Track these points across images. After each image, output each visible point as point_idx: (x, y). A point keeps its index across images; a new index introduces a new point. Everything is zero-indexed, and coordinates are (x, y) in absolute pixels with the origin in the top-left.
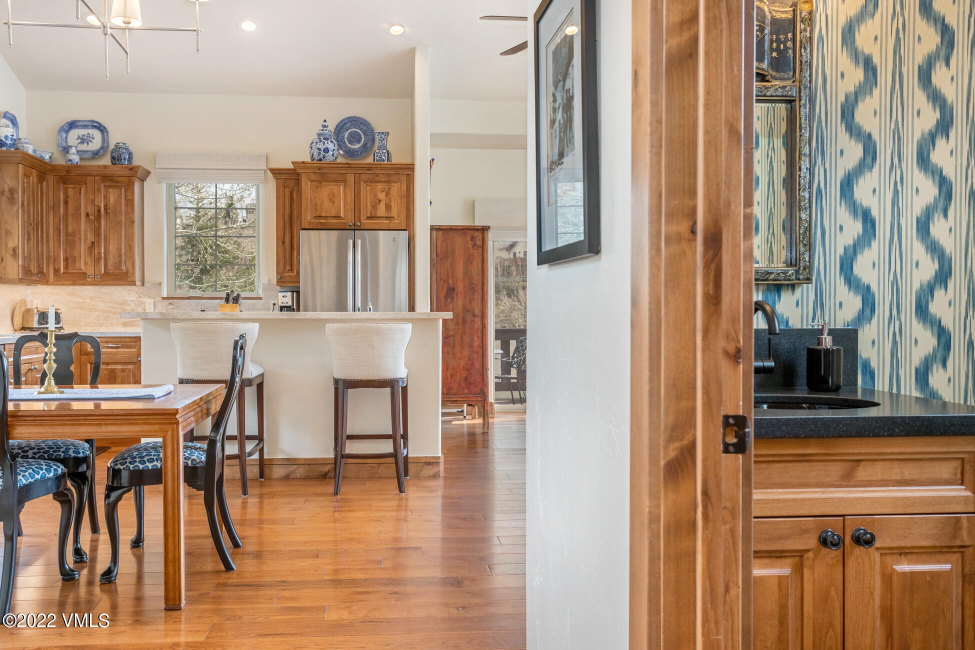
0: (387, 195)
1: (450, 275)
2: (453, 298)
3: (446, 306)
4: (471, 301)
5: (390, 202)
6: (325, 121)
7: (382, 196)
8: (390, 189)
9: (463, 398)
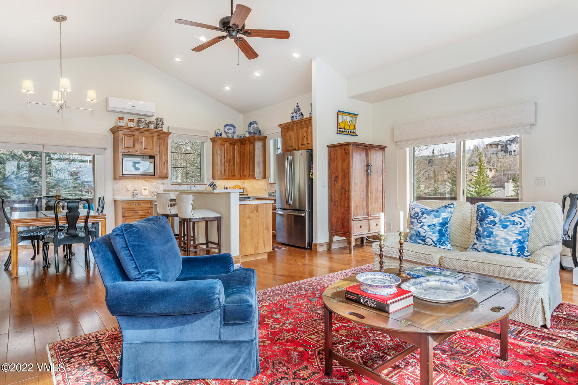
0: (307, 133)
1: (336, 170)
2: (337, 181)
3: (334, 186)
4: (344, 183)
5: (308, 136)
6: (297, 104)
7: (305, 134)
8: (308, 130)
9: (341, 233)
